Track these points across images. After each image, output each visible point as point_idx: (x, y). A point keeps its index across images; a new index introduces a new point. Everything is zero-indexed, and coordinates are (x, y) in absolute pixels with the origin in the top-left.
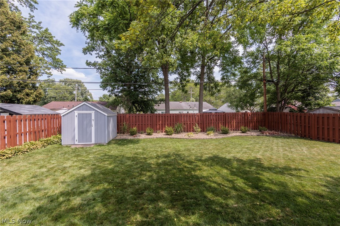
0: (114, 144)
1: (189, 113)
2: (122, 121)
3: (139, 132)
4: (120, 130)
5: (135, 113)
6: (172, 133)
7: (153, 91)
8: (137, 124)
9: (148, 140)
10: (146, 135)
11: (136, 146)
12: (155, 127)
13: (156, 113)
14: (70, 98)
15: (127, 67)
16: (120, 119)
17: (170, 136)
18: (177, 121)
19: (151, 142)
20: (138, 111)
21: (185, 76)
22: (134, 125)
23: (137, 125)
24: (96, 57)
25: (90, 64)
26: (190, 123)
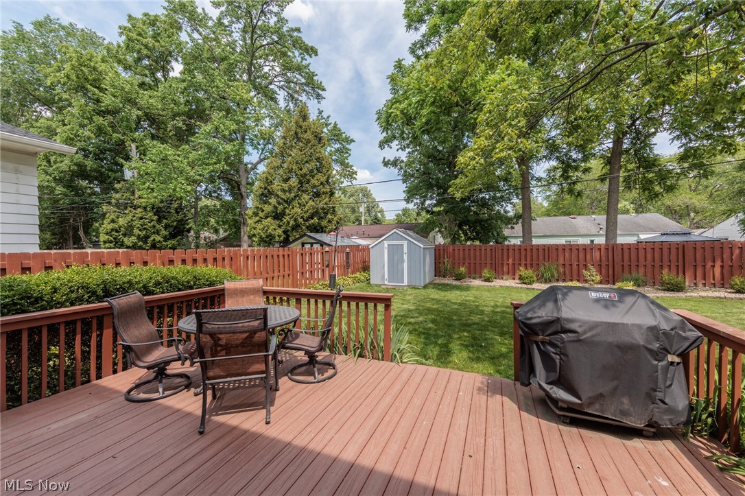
0: (433, 288)
1: (596, 242)
2: (442, 256)
3: (470, 277)
4: (438, 272)
5: (464, 243)
6: (533, 281)
7: (502, 197)
8: (467, 262)
9: (486, 287)
10: (482, 281)
11: (465, 293)
12: (500, 269)
13: (506, 243)
14: (353, 218)
15: (448, 159)
16: (439, 253)
17: (529, 286)
18: (546, 259)
19: (489, 291)
20: (469, 239)
21: (575, 161)
22: (461, 264)
23: (467, 264)
24: (398, 150)
25: (388, 164)
26: (578, 265)
